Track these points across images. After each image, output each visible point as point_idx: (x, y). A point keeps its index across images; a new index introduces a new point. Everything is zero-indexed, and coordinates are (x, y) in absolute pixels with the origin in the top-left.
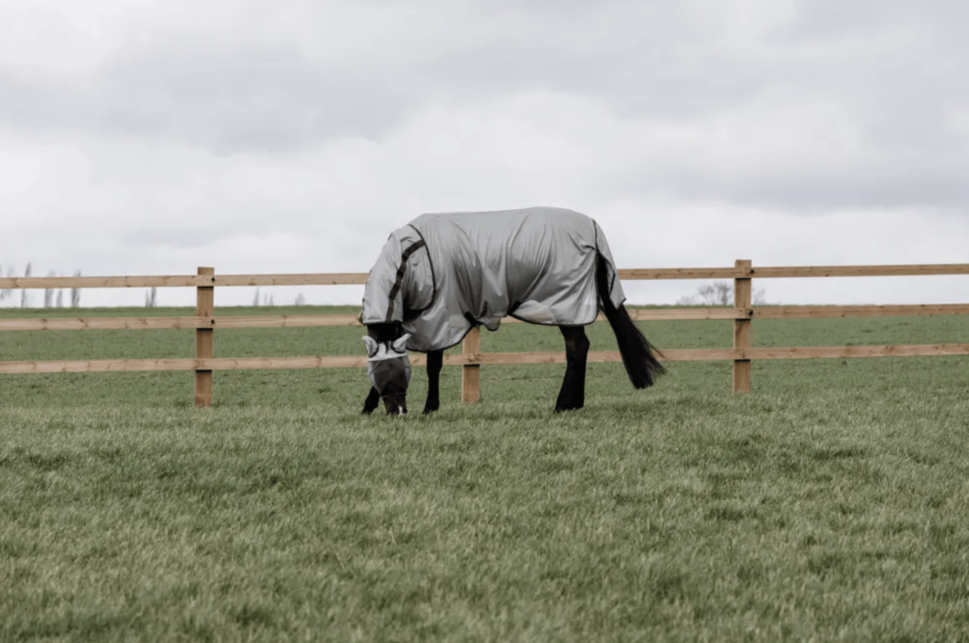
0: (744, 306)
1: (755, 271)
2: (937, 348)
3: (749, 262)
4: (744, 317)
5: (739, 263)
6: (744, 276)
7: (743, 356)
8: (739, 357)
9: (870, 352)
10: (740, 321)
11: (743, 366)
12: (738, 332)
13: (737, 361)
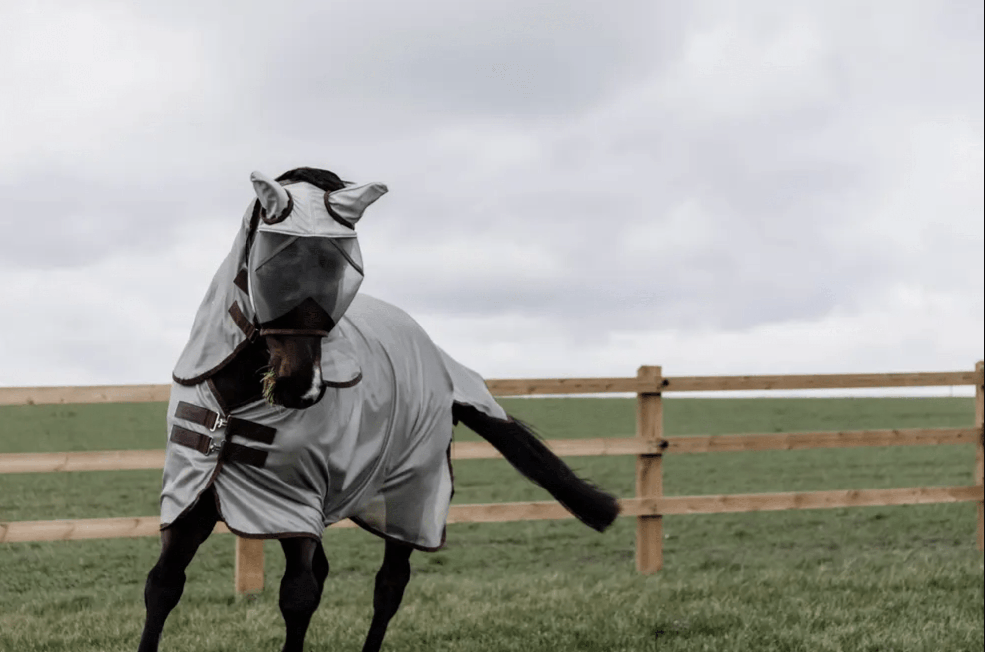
0: (653, 434)
1: (670, 382)
2: (914, 493)
3: (658, 369)
4: (654, 450)
5: (644, 370)
6: (653, 389)
7: (654, 510)
8: (647, 512)
9: (828, 500)
10: (648, 457)
11: (651, 524)
12: (645, 473)
13: (644, 518)
